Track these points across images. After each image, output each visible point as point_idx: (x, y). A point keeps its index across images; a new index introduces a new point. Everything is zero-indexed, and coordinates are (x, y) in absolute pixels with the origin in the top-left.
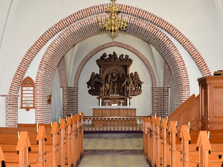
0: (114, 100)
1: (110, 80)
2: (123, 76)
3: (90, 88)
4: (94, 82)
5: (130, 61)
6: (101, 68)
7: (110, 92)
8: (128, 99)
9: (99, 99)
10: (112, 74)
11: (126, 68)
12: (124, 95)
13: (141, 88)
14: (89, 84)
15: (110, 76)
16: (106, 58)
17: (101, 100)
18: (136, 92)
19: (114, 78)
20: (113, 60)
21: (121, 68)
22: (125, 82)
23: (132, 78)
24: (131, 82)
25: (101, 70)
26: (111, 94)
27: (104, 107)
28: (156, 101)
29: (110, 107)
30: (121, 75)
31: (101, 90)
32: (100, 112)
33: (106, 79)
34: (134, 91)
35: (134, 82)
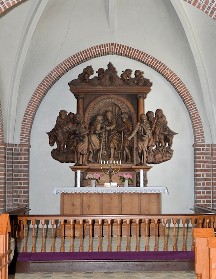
0: (110, 174)
1: (102, 128)
2: (130, 118)
3: (55, 146)
4: (63, 133)
5: (147, 84)
6: (81, 100)
7: (100, 155)
8: (142, 172)
9: (74, 170)
10: (105, 115)
11: (136, 100)
12: (132, 162)
13: (170, 145)
14: (53, 136)
15: (100, 118)
16: (91, 77)
17: (79, 172)
18: (159, 156)
19: (111, 124)
20: (108, 82)
21: (125, 100)
22: (136, 131)
23: (151, 123)
24: (149, 132)
25: (81, 106)
26: (103, 159)
27: (85, 190)
28: (203, 175)
29: (99, 190)
30: (125, 117)
31: (79, 151)
32: (77, 202)
33: (91, 124)
34: (156, 153)
35: (154, 133)
